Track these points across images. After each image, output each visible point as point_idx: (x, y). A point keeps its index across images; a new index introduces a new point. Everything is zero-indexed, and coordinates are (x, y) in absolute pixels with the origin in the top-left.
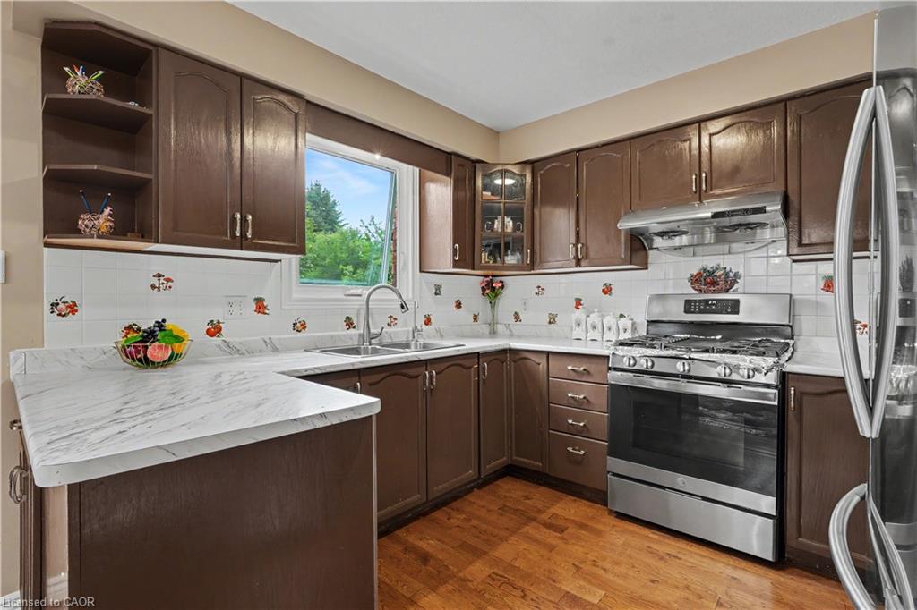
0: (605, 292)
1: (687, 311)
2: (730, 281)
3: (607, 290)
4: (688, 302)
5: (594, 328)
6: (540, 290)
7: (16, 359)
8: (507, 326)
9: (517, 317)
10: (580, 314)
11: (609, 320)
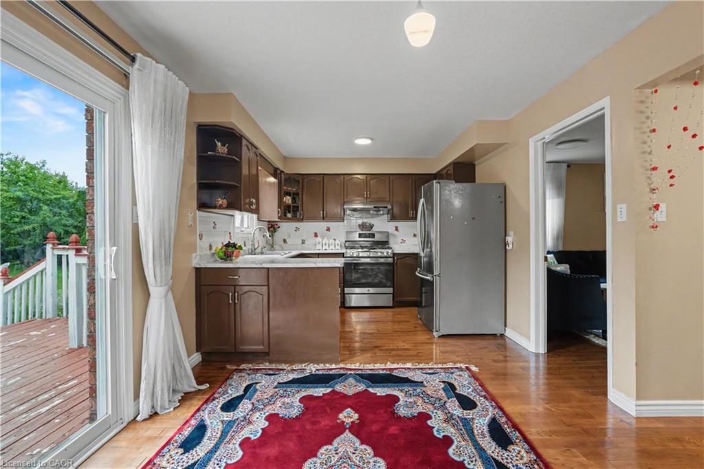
0: (327, 230)
1: (360, 237)
2: (371, 227)
3: (328, 229)
4: (360, 234)
5: (326, 244)
6: (297, 229)
7: (195, 258)
8: (280, 246)
9: (285, 241)
10: (319, 239)
11: (332, 241)
